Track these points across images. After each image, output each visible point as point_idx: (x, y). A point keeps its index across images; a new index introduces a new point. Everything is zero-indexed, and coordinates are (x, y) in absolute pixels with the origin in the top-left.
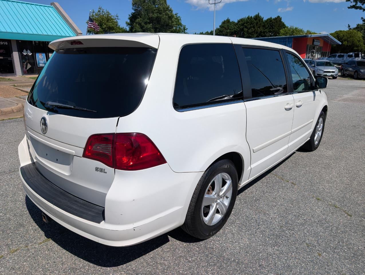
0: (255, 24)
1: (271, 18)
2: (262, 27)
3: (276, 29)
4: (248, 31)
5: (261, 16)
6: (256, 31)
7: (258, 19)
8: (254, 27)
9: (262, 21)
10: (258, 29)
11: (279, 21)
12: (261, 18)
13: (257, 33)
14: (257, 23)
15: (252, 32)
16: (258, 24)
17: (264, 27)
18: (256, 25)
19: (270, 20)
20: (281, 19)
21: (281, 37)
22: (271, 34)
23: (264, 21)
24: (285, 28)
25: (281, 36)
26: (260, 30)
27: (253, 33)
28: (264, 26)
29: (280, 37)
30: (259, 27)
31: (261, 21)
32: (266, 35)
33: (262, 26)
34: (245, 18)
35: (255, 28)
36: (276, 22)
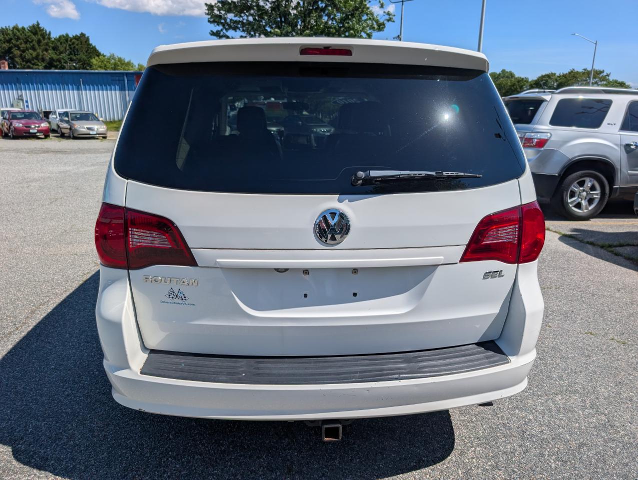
0: (34, 43)
1: (67, 35)
2: (51, 50)
3: (82, 56)
4: (21, 55)
5: (45, 28)
6: (40, 57)
7: (39, 33)
8: (34, 49)
9: (49, 38)
10: (45, 52)
11: (86, 42)
12: (46, 31)
13: (43, 60)
14: (39, 42)
15: (33, 59)
16: (42, 44)
17: (57, 51)
18: (39, 46)
19: (65, 39)
20: (88, 39)
21: (96, 71)
22: (74, 64)
23: (53, 39)
24: (100, 57)
25: (97, 69)
26: (49, 56)
27: (35, 61)
28: (55, 48)
29: (93, 71)
30: (46, 50)
31: (47, 37)
32: (64, 66)
33: (51, 48)
34: (7, 27)
35: (38, 51)
36: (80, 43)
